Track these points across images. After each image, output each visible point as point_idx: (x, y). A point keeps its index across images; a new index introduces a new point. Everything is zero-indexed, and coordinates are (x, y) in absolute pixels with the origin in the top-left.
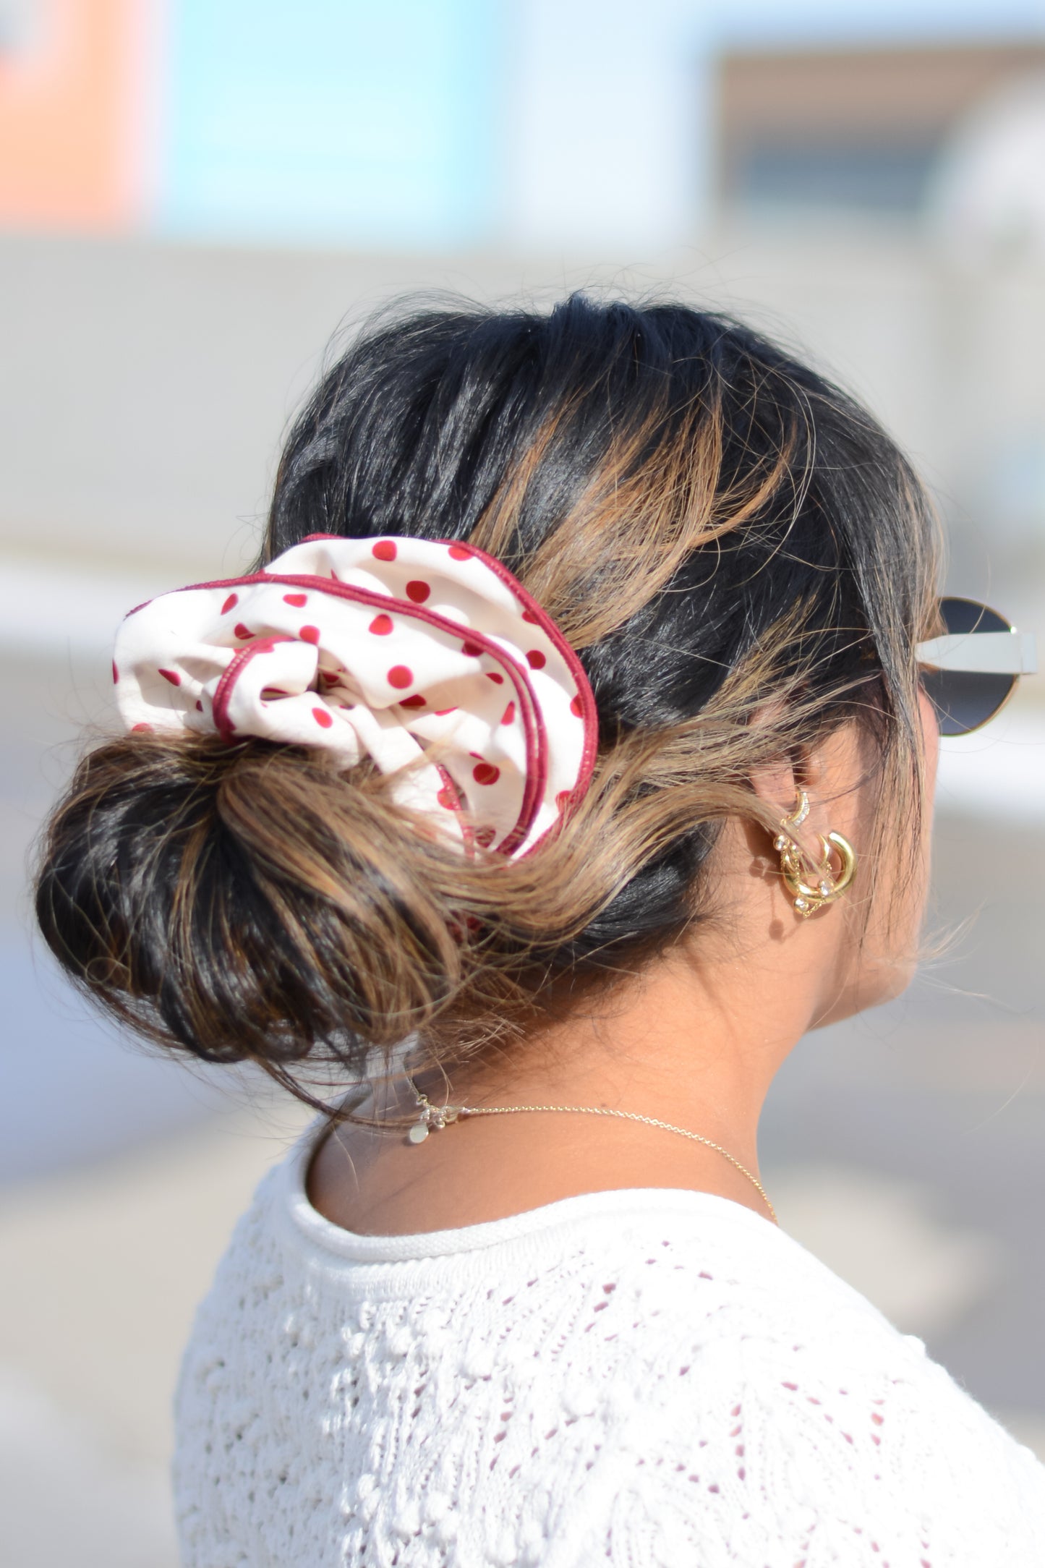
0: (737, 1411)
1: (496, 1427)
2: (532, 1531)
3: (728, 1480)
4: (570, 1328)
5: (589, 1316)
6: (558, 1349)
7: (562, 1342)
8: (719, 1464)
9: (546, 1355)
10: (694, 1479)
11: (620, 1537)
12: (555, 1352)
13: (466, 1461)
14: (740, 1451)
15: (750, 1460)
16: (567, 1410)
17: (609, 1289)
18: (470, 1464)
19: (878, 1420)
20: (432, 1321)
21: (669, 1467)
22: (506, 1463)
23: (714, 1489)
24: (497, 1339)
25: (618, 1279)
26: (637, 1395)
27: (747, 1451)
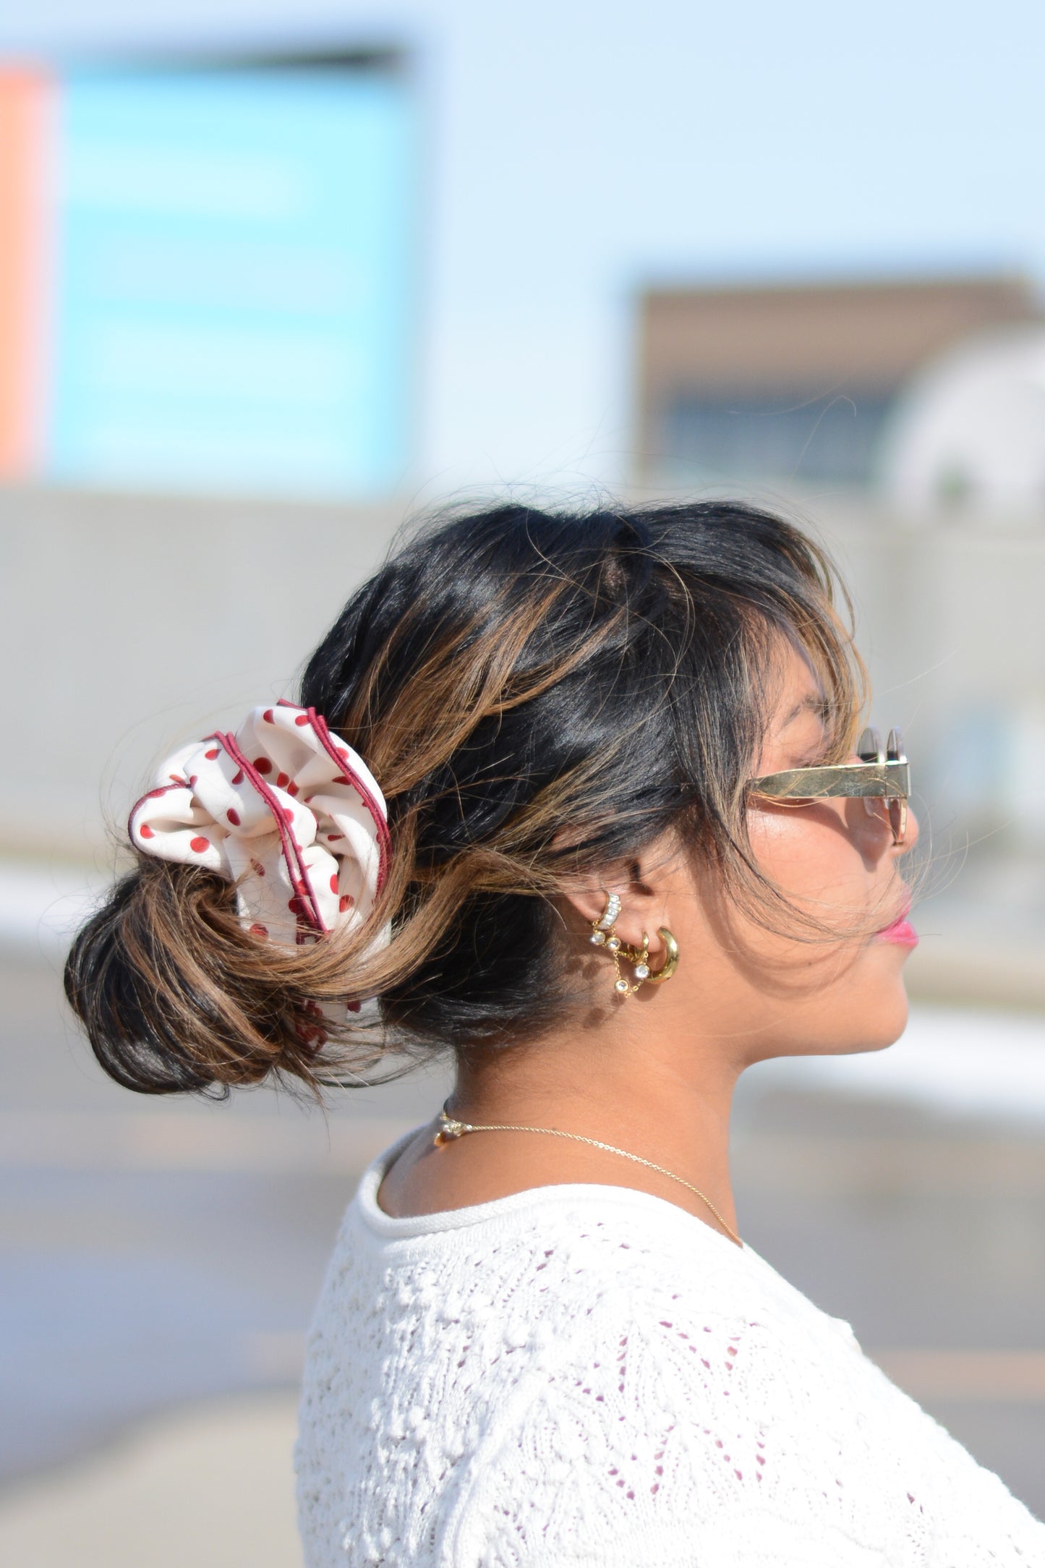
0: (624, 1343)
1: (458, 1357)
2: (474, 1430)
3: (611, 1393)
4: (517, 1283)
5: (532, 1272)
6: (507, 1298)
7: (510, 1293)
8: (605, 1380)
9: (499, 1304)
10: (587, 1391)
11: (529, 1432)
12: (505, 1301)
13: (437, 1383)
14: (623, 1371)
15: (630, 1377)
16: (506, 1342)
17: (548, 1254)
18: (439, 1383)
19: (733, 1351)
20: (426, 1280)
21: (572, 1382)
22: (464, 1382)
23: (600, 1399)
24: (468, 1292)
25: (556, 1247)
26: (555, 1331)
27: (627, 1372)
